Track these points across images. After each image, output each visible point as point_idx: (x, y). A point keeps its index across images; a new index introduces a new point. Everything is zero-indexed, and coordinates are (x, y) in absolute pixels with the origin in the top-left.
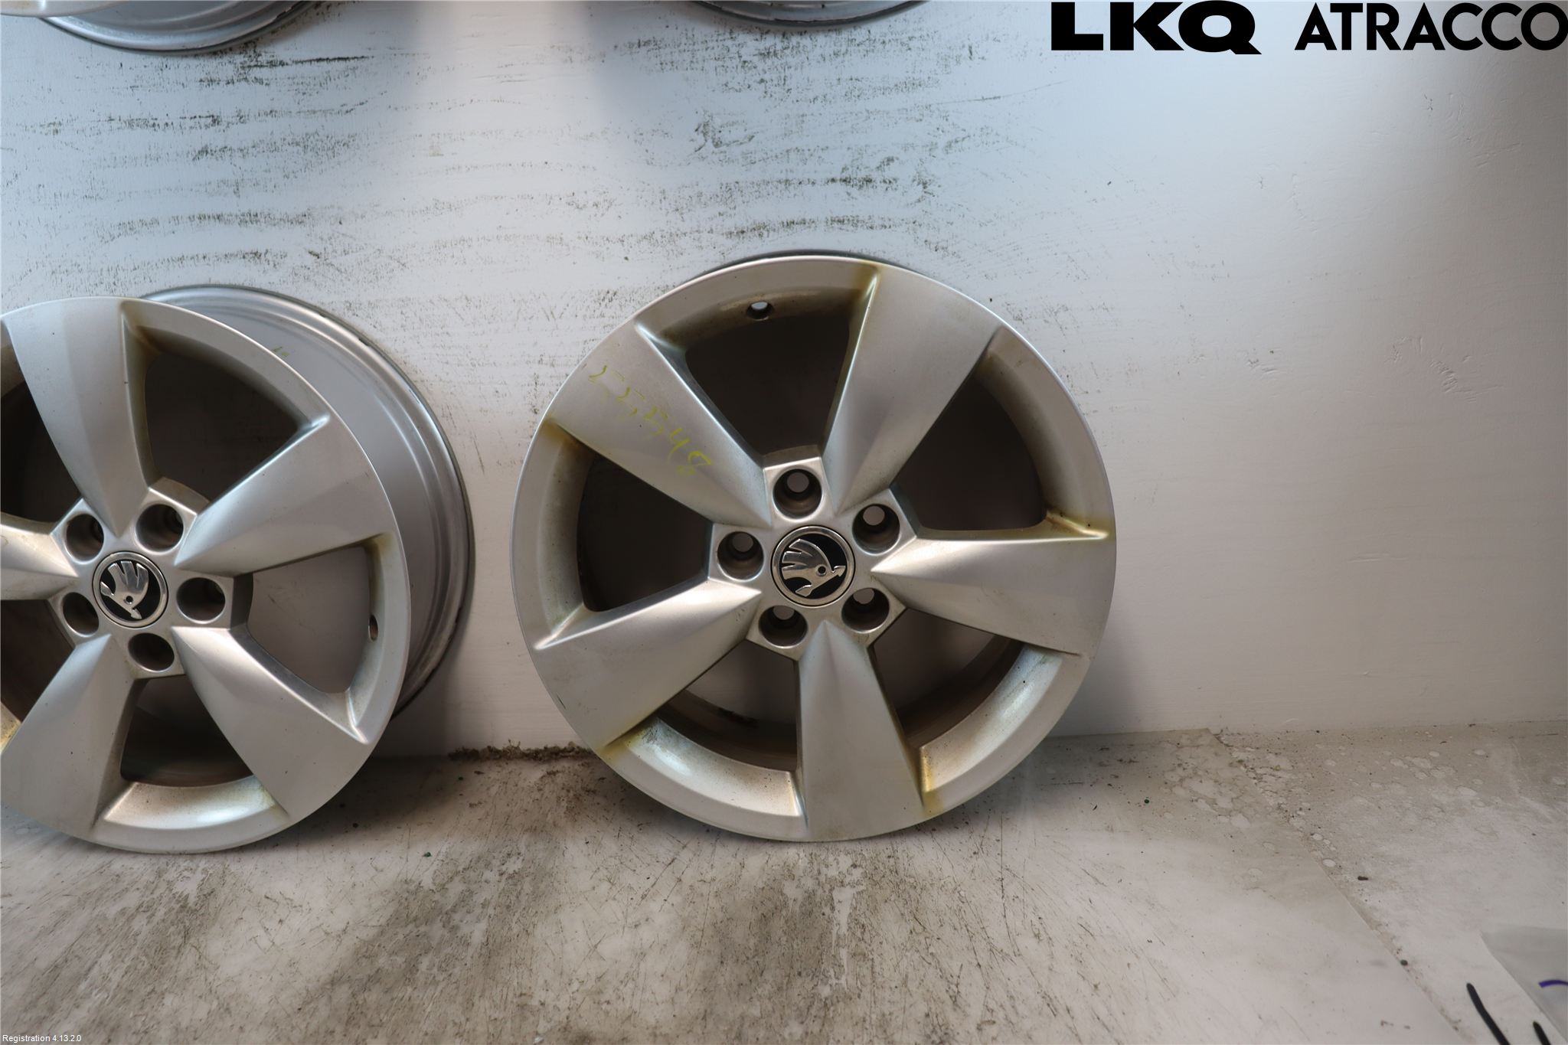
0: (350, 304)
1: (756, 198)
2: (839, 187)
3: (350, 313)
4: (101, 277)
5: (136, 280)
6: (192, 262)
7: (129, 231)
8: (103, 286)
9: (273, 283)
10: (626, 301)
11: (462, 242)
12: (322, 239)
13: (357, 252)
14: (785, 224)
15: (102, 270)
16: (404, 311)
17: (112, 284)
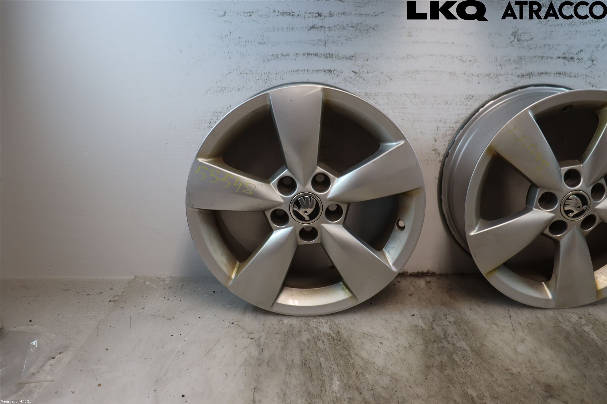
0: (367, 94)
1: (530, 63)
2: (561, 60)
3: (367, 97)
4: (261, 76)
5: (276, 79)
6: (302, 72)
7: (276, 58)
8: (262, 80)
9: (336, 83)
10: (476, 99)
11: (416, 72)
12: (359, 66)
13: (372, 72)
14: (539, 73)
15: (262, 74)
16: (389, 98)
17: (266, 80)
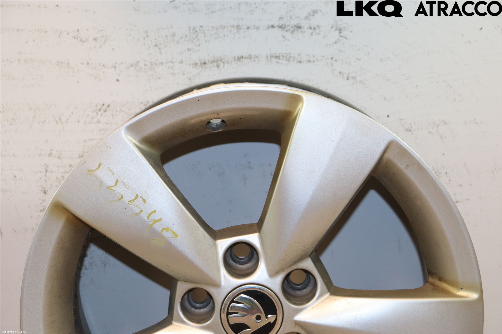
1: (215, 38)
2: (276, 31)
10: (117, 111)
14: (237, 58)
